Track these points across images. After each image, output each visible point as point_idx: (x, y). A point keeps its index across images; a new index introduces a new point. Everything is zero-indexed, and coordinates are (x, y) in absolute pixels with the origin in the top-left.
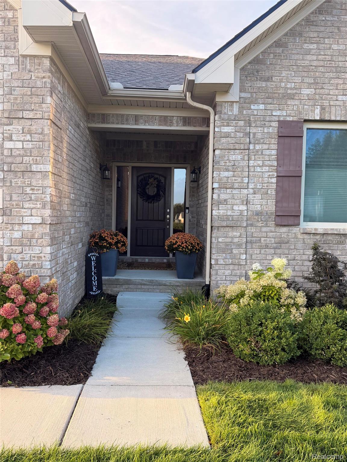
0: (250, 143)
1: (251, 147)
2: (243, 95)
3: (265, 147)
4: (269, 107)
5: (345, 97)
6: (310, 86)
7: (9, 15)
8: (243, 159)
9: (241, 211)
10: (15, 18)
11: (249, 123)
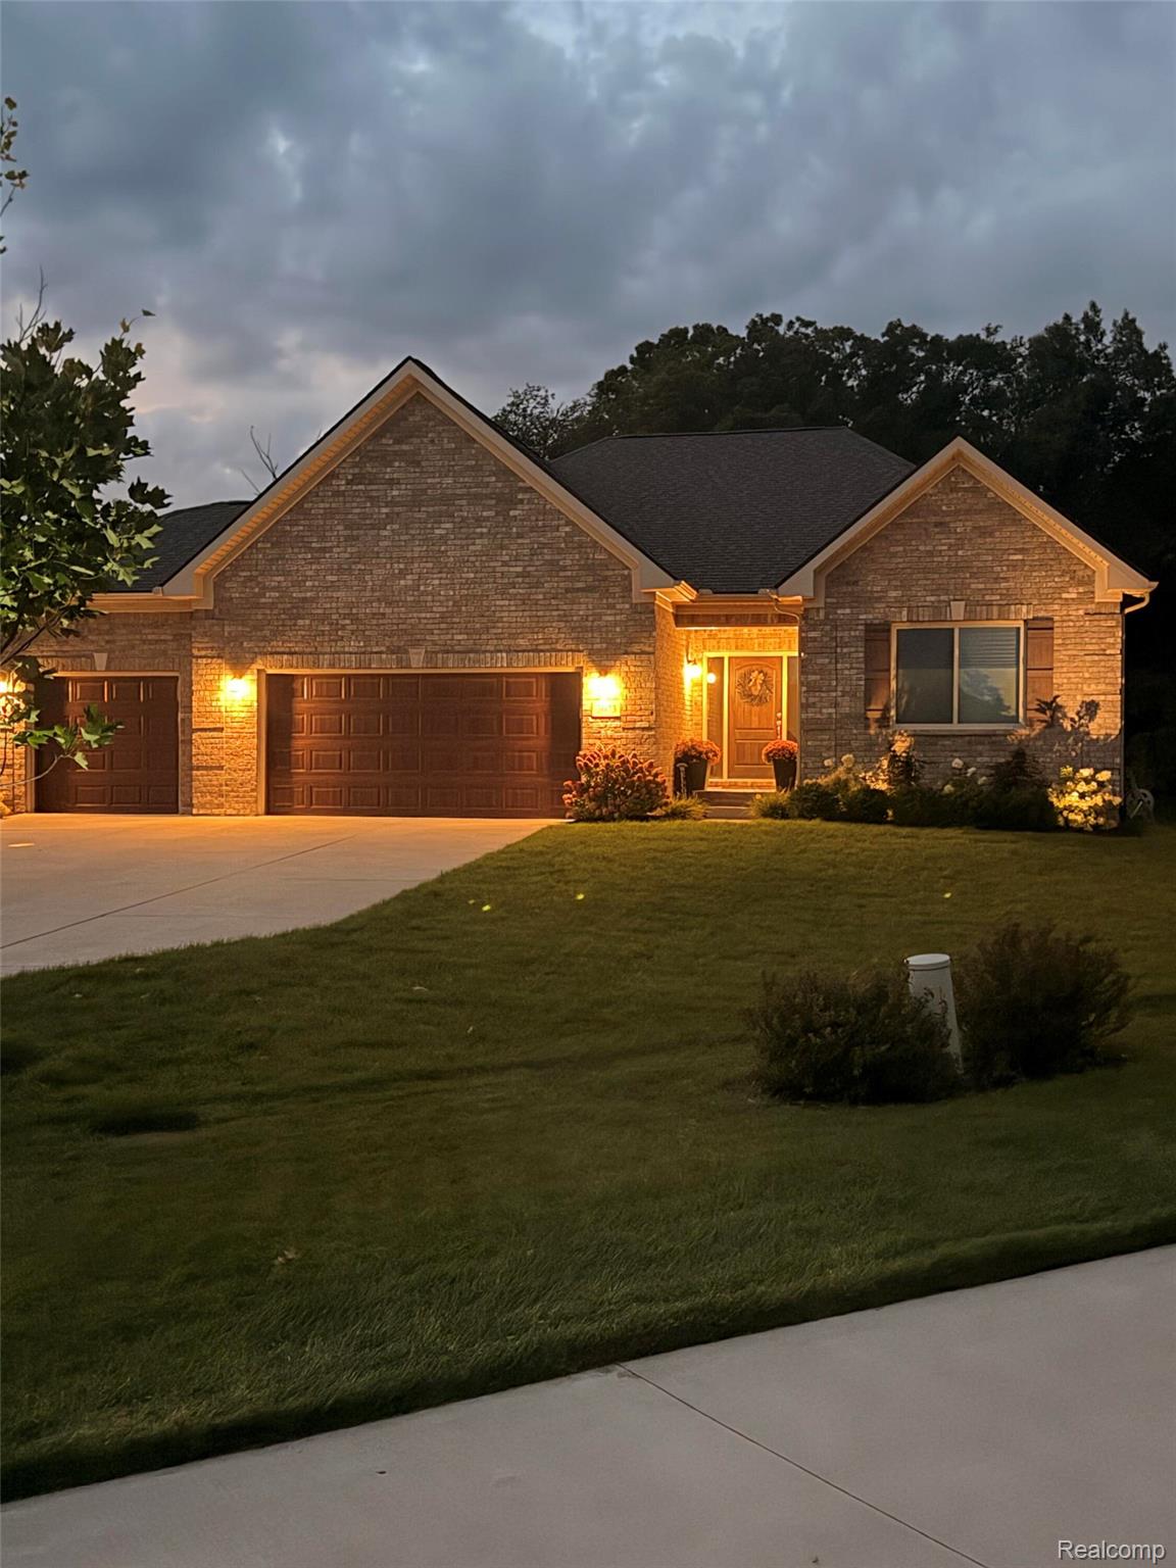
0: (837, 646)
1: (839, 650)
2: (829, 600)
3: (853, 649)
4: (855, 611)
5: (933, 599)
6: (896, 588)
7: (626, 572)
8: (830, 663)
9: (830, 714)
10: (629, 576)
11: (835, 628)
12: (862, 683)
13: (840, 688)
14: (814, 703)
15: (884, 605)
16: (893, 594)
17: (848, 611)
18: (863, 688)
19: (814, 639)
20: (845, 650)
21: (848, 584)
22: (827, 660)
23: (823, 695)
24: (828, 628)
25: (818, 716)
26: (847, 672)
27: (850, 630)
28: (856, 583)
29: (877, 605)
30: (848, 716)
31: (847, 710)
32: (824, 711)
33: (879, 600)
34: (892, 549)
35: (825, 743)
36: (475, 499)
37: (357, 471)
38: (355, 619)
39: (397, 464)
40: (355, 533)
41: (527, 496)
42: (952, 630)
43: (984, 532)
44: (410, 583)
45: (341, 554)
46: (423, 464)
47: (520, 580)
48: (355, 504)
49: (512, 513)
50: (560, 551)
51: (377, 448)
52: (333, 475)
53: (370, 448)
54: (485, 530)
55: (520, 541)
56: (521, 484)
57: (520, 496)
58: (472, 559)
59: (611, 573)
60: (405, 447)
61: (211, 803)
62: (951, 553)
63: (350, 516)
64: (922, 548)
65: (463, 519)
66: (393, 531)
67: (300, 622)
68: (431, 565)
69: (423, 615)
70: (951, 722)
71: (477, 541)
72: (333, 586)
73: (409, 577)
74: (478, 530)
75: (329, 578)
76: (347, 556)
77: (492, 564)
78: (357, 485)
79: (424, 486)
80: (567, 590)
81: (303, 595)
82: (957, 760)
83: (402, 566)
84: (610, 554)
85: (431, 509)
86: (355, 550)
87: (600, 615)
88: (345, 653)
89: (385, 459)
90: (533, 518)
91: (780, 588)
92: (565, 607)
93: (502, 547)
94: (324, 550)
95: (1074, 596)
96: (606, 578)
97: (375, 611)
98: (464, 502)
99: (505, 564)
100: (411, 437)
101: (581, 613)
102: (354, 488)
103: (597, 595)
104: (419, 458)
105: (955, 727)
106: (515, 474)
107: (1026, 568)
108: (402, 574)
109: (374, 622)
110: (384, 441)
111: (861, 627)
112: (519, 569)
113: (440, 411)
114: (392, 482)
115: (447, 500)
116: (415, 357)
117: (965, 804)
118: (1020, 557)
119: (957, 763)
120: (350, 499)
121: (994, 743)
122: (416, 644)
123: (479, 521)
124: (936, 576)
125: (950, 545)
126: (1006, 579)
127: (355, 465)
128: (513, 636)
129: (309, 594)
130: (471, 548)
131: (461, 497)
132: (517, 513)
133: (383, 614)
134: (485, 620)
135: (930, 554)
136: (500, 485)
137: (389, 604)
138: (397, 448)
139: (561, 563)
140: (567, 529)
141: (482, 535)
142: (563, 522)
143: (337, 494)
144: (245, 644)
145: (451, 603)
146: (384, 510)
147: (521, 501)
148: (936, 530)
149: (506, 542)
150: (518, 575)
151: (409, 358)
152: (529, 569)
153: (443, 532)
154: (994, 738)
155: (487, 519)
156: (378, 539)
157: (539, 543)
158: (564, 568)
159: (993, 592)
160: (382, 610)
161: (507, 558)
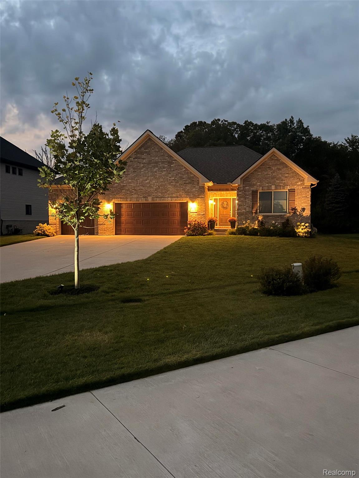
0: (245, 196)
3: (249, 196)
4: (250, 188)
5: (268, 185)
6: (259, 182)
7: (198, 179)
8: (244, 200)
9: (244, 211)
10: (199, 180)
11: (245, 192)
12: (251, 204)
13: (246, 205)
14: (240, 209)
15: (256, 186)
16: (258, 184)
17: (248, 188)
18: (251, 205)
19: (240, 194)
20: (247, 197)
21: (248, 181)
22: (243, 199)
23: (242, 207)
24: (243, 191)
25: (241, 212)
26: (248, 202)
27: (248, 192)
28: (250, 181)
29: (255, 186)
30: (248, 212)
31: (248, 210)
32: (243, 210)
33: (255, 185)
34: (258, 173)
35: (243, 218)
36: (163, 162)
37: (135, 156)
38: (135, 190)
39: (145, 154)
40: (135, 170)
41: (175, 162)
42: (272, 192)
43: (279, 169)
44: (148, 182)
45: (132, 175)
46: (151, 154)
47: (173, 181)
48: (135, 164)
49: (172, 166)
50: (183, 174)
51: (141, 151)
52: (130, 157)
53: (138, 151)
54: (165, 170)
55: (173, 172)
56: (173, 159)
57: (173, 162)
58: (163, 176)
59: (194, 179)
60: (147, 151)
61: (103, 232)
62: (272, 174)
63: (134, 167)
64: (265, 173)
65: (160, 167)
66: (144, 170)
67: (123, 191)
68: (153, 178)
69: (151, 189)
70: (272, 213)
71: (164, 172)
72: (130, 183)
73: (148, 180)
74: (164, 170)
75: (129, 181)
76: (134, 176)
77: (167, 177)
78: (136, 159)
79: (151, 159)
80: (184, 183)
81: (123, 185)
82: (273, 221)
83: (146, 178)
84: (194, 175)
85: (153, 165)
86: (135, 174)
87: (192, 189)
88: (133, 198)
89: (142, 153)
90: (176, 167)
91: (233, 183)
92: (184, 187)
93: (170, 173)
94: (128, 174)
95: (300, 184)
96: (193, 181)
97: (140, 188)
98: (160, 163)
99: (170, 177)
100: (148, 148)
101: (188, 188)
102: (135, 160)
103: (191, 184)
104: (150, 153)
105: (273, 214)
106: (172, 157)
107: (289, 178)
108: (146, 180)
109: (140, 191)
110: (142, 149)
111: (251, 191)
112: (173, 178)
113: (155, 142)
114: (144, 159)
115: (156, 163)
116: (149, 130)
117: (276, 231)
118: (287, 175)
119: (273, 222)
120: (134, 162)
121: (281, 217)
122: (150, 196)
123: (164, 167)
124: (268, 180)
125: (271, 173)
126: (284, 180)
127: (135, 155)
128: (172, 194)
129: (125, 184)
130: (162, 174)
131: (160, 162)
132: (173, 166)
133: (142, 189)
134: (166, 190)
135: (267, 174)
136: (169, 159)
137: (143, 187)
138: (145, 151)
139: (183, 177)
140: (184, 169)
141: (165, 171)
142: (183, 168)
143: (131, 161)
144: (110, 196)
145: (158, 186)
146: (142, 165)
147: (174, 163)
148: (269, 169)
149: (170, 172)
150: (173, 180)
151: (148, 130)
152: (176, 178)
153: (156, 170)
154: (281, 216)
155: (166, 167)
156: (141, 172)
157: (178, 172)
158: (184, 178)
159: (281, 183)
160: (142, 188)
161: (170, 176)
